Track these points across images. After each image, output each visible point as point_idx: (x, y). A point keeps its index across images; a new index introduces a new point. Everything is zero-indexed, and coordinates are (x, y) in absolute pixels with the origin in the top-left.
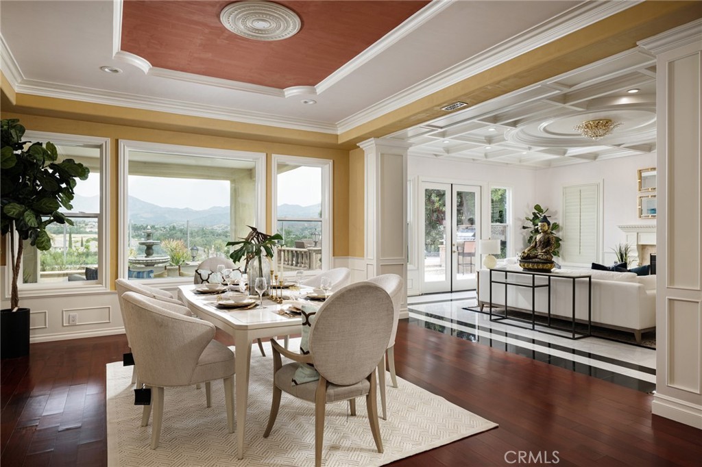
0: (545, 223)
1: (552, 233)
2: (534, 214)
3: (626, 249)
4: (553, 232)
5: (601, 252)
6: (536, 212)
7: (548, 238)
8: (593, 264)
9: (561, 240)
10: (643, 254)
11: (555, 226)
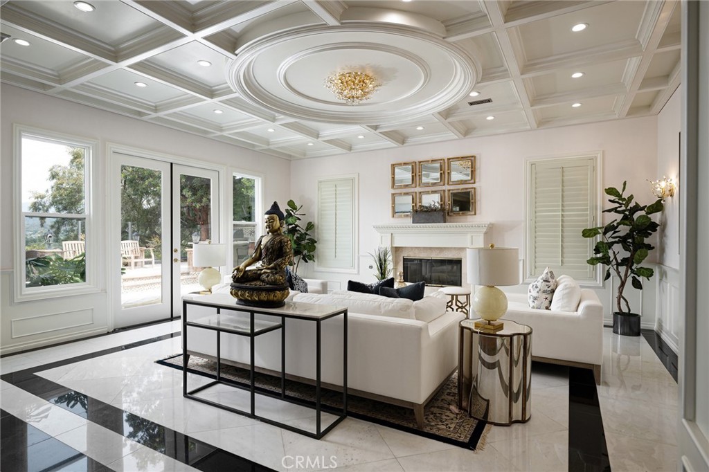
0: (275, 216)
1: (307, 234)
2: (287, 211)
3: (385, 255)
4: (308, 232)
5: (356, 255)
6: (290, 208)
7: (280, 242)
8: (350, 282)
9: (316, 242)
10: (396, 257)
11: (310, 226)
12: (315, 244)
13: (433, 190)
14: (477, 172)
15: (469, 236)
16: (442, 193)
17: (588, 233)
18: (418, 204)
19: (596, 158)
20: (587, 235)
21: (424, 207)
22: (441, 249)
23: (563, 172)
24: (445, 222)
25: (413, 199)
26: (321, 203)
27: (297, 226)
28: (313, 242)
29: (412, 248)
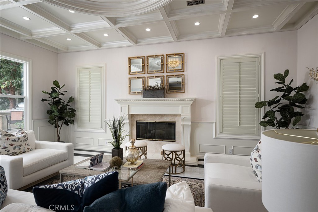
1: (68, 105)
2: (52, 88)
4: (70, 104)
5: (104, 120)
6: (54, 86)
10: (131, 121)
11: (71, 100)
12: (75, 112)
13: (157, 76)
14: (185, 65)
15: (181, 107)
16: (163, 77)
17: (259, 105)
18: (147, 85)
19: (261, 56)
20: (258, 106)
21: (150, 87)
22: (162, 116)
23: (240, 65)
24: (165, 97)
25: (143, 82)
26: (80, 84)
27: (60, 99)
28: (73, 110)
29: (142, 115)
